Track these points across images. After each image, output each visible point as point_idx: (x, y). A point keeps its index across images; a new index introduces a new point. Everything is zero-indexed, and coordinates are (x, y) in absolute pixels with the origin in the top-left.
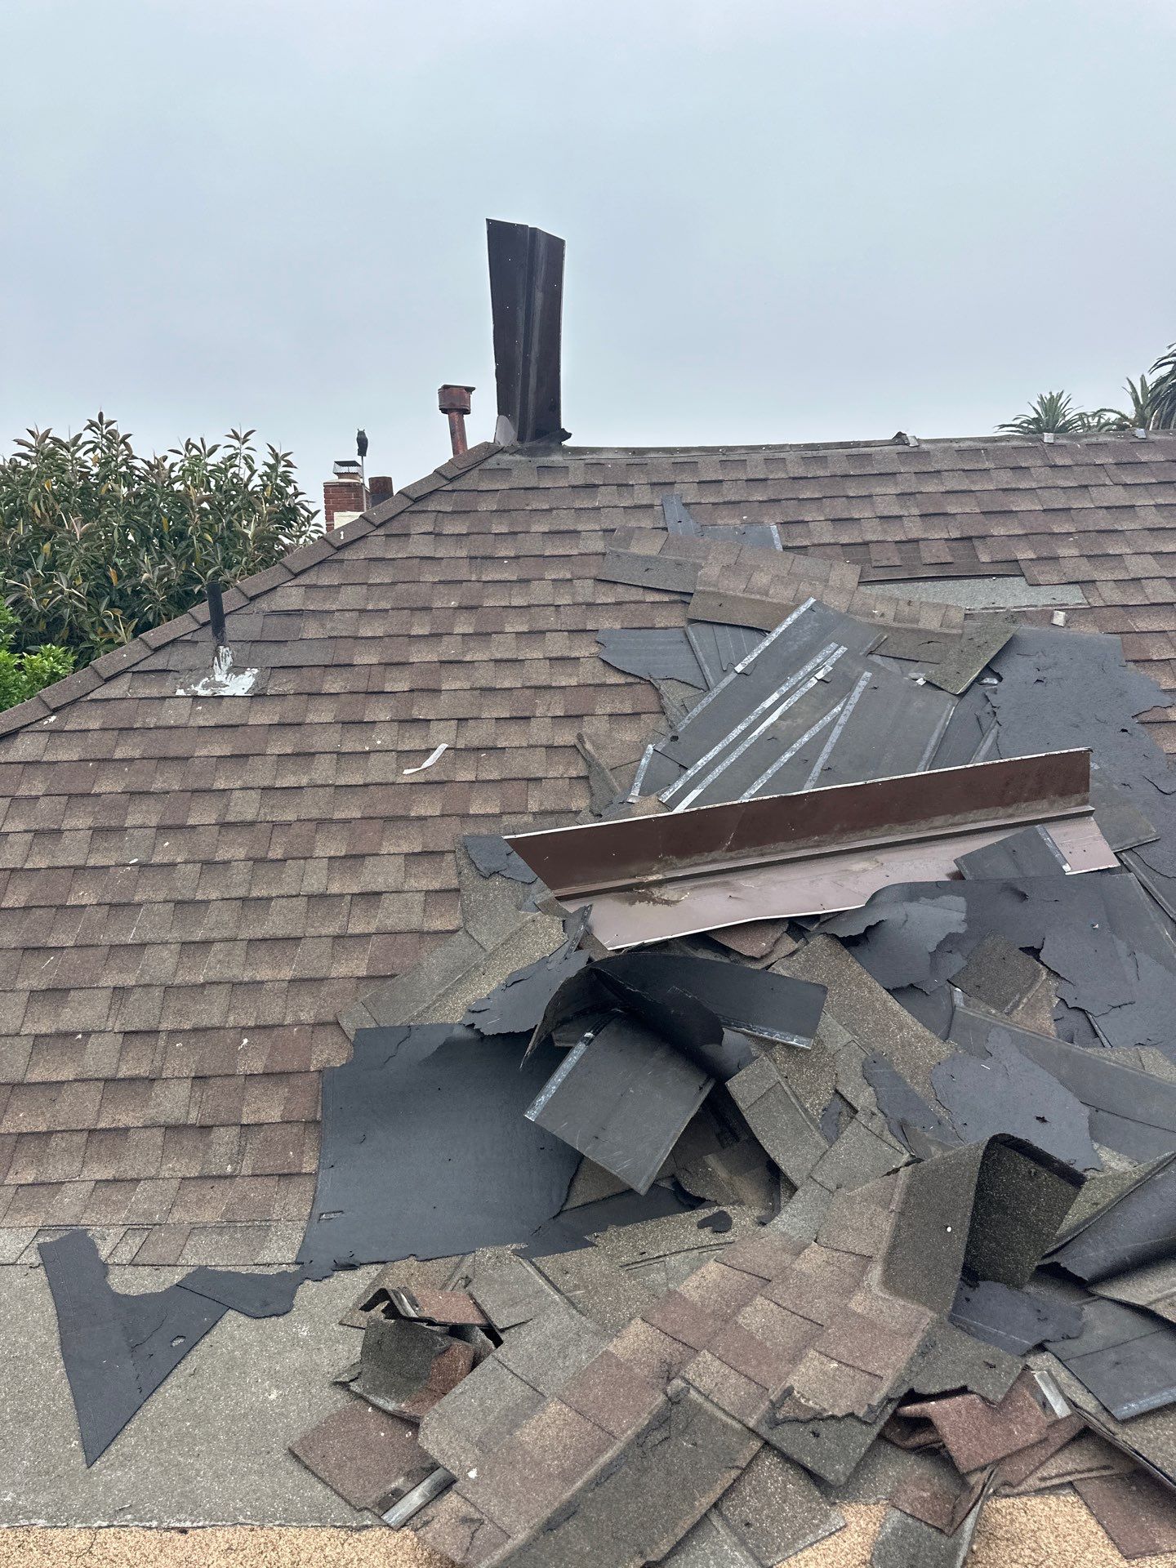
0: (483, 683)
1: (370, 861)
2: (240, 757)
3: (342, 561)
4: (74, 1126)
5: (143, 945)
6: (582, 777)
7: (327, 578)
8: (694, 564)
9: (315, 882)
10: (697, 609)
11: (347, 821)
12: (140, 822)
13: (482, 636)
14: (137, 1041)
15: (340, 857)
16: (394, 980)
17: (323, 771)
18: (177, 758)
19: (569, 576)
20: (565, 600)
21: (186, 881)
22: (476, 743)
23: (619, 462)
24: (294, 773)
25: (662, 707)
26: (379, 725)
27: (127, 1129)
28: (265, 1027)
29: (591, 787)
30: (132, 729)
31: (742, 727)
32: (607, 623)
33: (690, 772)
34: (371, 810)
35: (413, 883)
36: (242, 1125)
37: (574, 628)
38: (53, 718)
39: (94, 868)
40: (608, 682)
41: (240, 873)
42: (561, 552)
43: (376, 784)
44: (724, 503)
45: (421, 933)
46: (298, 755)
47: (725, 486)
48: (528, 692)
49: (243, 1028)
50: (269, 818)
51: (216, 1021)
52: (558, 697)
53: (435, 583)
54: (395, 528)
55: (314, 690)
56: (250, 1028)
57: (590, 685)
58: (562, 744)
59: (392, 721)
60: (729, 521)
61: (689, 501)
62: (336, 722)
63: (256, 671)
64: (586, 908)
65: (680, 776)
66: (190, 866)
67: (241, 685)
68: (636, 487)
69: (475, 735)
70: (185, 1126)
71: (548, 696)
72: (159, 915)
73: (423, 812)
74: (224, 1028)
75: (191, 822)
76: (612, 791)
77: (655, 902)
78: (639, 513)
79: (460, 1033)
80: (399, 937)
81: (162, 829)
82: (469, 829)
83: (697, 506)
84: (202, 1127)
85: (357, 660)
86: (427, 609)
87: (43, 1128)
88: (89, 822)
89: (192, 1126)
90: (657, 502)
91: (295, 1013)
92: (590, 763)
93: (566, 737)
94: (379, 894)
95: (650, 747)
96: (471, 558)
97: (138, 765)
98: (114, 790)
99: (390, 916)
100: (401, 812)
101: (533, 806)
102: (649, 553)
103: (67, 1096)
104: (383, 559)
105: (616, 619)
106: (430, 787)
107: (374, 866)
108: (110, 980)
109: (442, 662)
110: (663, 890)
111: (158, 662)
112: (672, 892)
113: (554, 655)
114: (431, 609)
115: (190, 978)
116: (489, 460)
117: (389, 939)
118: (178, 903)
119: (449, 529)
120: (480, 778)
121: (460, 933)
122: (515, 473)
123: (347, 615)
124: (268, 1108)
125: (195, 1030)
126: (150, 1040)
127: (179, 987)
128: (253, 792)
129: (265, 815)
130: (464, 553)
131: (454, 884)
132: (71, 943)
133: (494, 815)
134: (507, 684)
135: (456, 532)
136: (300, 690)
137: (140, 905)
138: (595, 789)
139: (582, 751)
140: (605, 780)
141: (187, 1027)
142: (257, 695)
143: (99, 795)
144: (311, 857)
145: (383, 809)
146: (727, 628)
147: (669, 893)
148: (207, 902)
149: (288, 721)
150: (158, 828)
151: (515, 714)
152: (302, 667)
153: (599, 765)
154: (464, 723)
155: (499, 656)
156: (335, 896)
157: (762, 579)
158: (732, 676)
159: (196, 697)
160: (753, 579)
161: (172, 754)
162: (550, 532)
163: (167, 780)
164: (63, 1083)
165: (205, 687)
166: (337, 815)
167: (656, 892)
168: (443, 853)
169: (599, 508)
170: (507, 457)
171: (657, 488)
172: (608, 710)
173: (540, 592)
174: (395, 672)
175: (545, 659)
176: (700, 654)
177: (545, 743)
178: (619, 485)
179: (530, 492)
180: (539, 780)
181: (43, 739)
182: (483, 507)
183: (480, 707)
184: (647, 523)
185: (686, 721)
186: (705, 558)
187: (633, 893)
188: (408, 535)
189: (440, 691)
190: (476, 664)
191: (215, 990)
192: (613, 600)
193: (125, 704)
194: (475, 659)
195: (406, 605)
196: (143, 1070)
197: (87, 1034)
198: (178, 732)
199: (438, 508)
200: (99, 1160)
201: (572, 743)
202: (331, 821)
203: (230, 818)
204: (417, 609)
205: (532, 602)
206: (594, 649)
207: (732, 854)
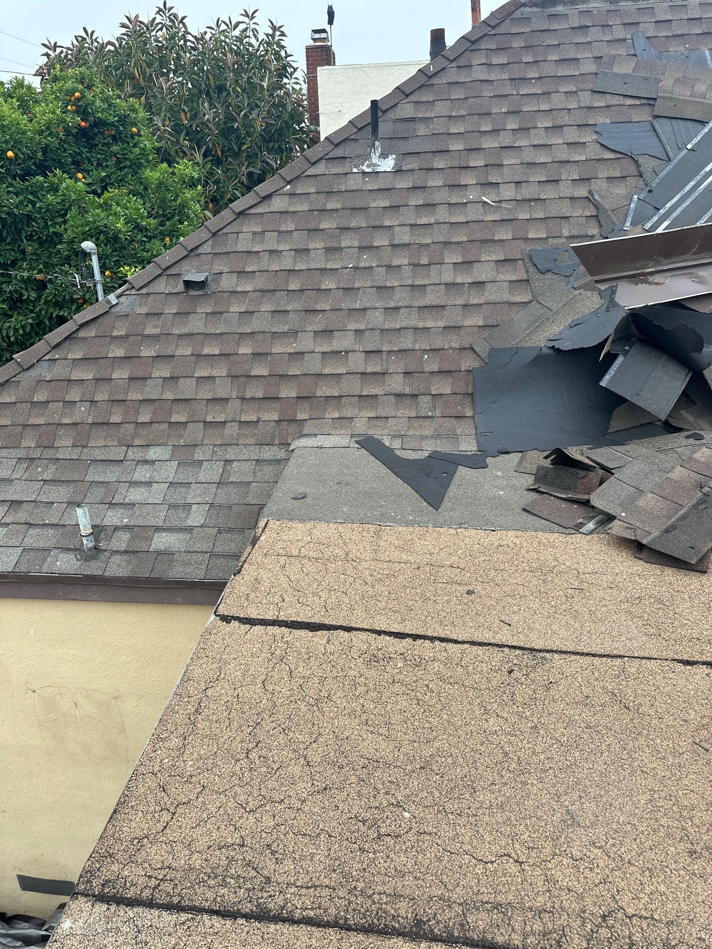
0: (528, 160)
1: (476, 265)
2: (395, 207)
3: (433, 85)
4: (351, 394)
5: (365, 309)
6: (593, 216)
7: (426, 97)
8: (656, 79)
9: (448, 277)
10: (659, 109)
11: (459, 243)
12: (349, 244)
13: (524, 130)
14: (372, 355)
15: (459, 263)
16: (499, 327)
17: (442, 214)
18: (361, 209)
19: (574, 89)
20: (573, 105)
21: (381, 277)
22: (528, 197)
23: (601, 9)
24: (426, 216)
25: (640, 172)
26: (469, 187)
27: (377, 396)
28: (435, 350)
29: (600, 222)
30: (333, 192)
31: (692, 183)
32: (602, 119)
33: (662, 211)
34: (472, 236)
35: (502, 277)
36: (433, 395)
37: (581, 123)
38: (288, 187)
39: (331, 269)
40: (605, 158)
41: (407, 271)
42: (568, 73)
43: (473, 221)
44: (674, 36)
45: (510, 304)
46: (426, 205)
47: (673, 23)
48: (555, 165)
49: (424, 350)
50: (417, 242)
51: (410, 346)
52: (574, 167)
53: (491, 97)
54: (462, 62)
55: (429, 166)
56: (427, 350)
57: (593, 160)
58: (580, 196)
59: (477, 184)
60: (677, 48)
61: (649, 35)
62: (445, 186)
63: (394, 156)
64: (613, 286)
65: (655, 214)
66: (380, 268)
67: (388, 164)
68: (614, 27)
69: (527, 192)
70: (404, 395)
71: (568, 166)
72: (369, 294)
73: (502, 237)
74: (414, 350)
75: (375, 244)
76: (614, 224)
77: (650, 284)
78: (617, 45)
79: (545, 350)
80: (498, 305)
81: (362, 248)
82: (529, 247)
83: (655, 39)
84: (413, 395)
85: (451, 148)
86: (489, 114)
87: (337, 394)
88: (322, 245)
89: (407, 395)
90: (629, 36)
91: (449, 343)
92: (597, 206)
93: (582, 192)
94: (484, 283)
95: (635, 197)
96: (512, 80)
97: (341, 213)
98: (331, 227)
99: (492, 294)
100: (489, 237)
101: (566, 233)
102: (626, 72)
103: (344, 381)
104: (457, 83)
105: (606, 117)
106: (503, 223)
107: (478, 268)
108: (352, 326)
109: (502, 148)
110: (654, 277)
111: (338, 152)
112: (659, 278)
113: (570, 141)
114: (491, 114)
115: (392, 326)
116: (516, 12)
117: (493, 307)
118: (378, 288)
119: (496, 60)
120: (532, 217)
121: (533, 302)
122: (533, 20)
123: (441, 119)
124: (445, 387)
125: (400, 351)
126: (378, 355)
127: (387, 330)
128: (405, 227)
129: (415, 240)
130: (507, 77)
131: (525, 277)
132: (328, 308)
133: (544, 239)
134: (542, 160)
135: (500, 63)
136: (422, 167)
137: (358, 289)
138: (603, 223)
139: (593, 200)
140: (608, 216)
141: (396, 349)
142: (398, 171)
143: (324, 230)
144: (443, 263)
145: (479, 236)
146: (680, 121)
147: (658, 278)
148: (393, 287)
149: (418, 185)
150: (360, 248)
151: (549, 179)
152: (420, 153)
153: (604, 208)
154: (519, 185)
155: (536, 143)
156: (459, 284)
157: (701, 88)
158: (685, 151)
159: (364, 173)
160: (695, 88)
161: (358, 206)
162: (560, 60)
163: (358, 221)
164: (341, 374)
165: (368, 166)
166: (453, 240)
167: (650, 279)
168: (516, 260)
169: (590, 43)
170: (527, 9)
171: (628, 27)
172: (606, 175)
173: (557, 101)
174: (474, 155)
175: (564, 143)
176: (663, 138)
177: (569, 195)
178: (602, 26)
179: (544, 33)
180: (568, 217)
181: (286, 198)
182: (515, 45)
183: (528, 176)
184: (622, 52)
185: (657, 180)
186: (663, 74)
187: (636, 279)
188: (471, 66)
189: (502, 165)
190: (522, 148)
191: (406, 332)
192: (604, 105)
193: (326, 178)
194: (521, 145)
195: (475, 112)
196: (378, 369)
197: (347, 352)
198: (358, 194)
199: (488, 47)
200: (366, 408)
201: (586, 196)
202: (451, 243)
203: (396, 242)
204: (483, 114)
205: (553, 107)
206: (595, 137)
207: (695, 256)
